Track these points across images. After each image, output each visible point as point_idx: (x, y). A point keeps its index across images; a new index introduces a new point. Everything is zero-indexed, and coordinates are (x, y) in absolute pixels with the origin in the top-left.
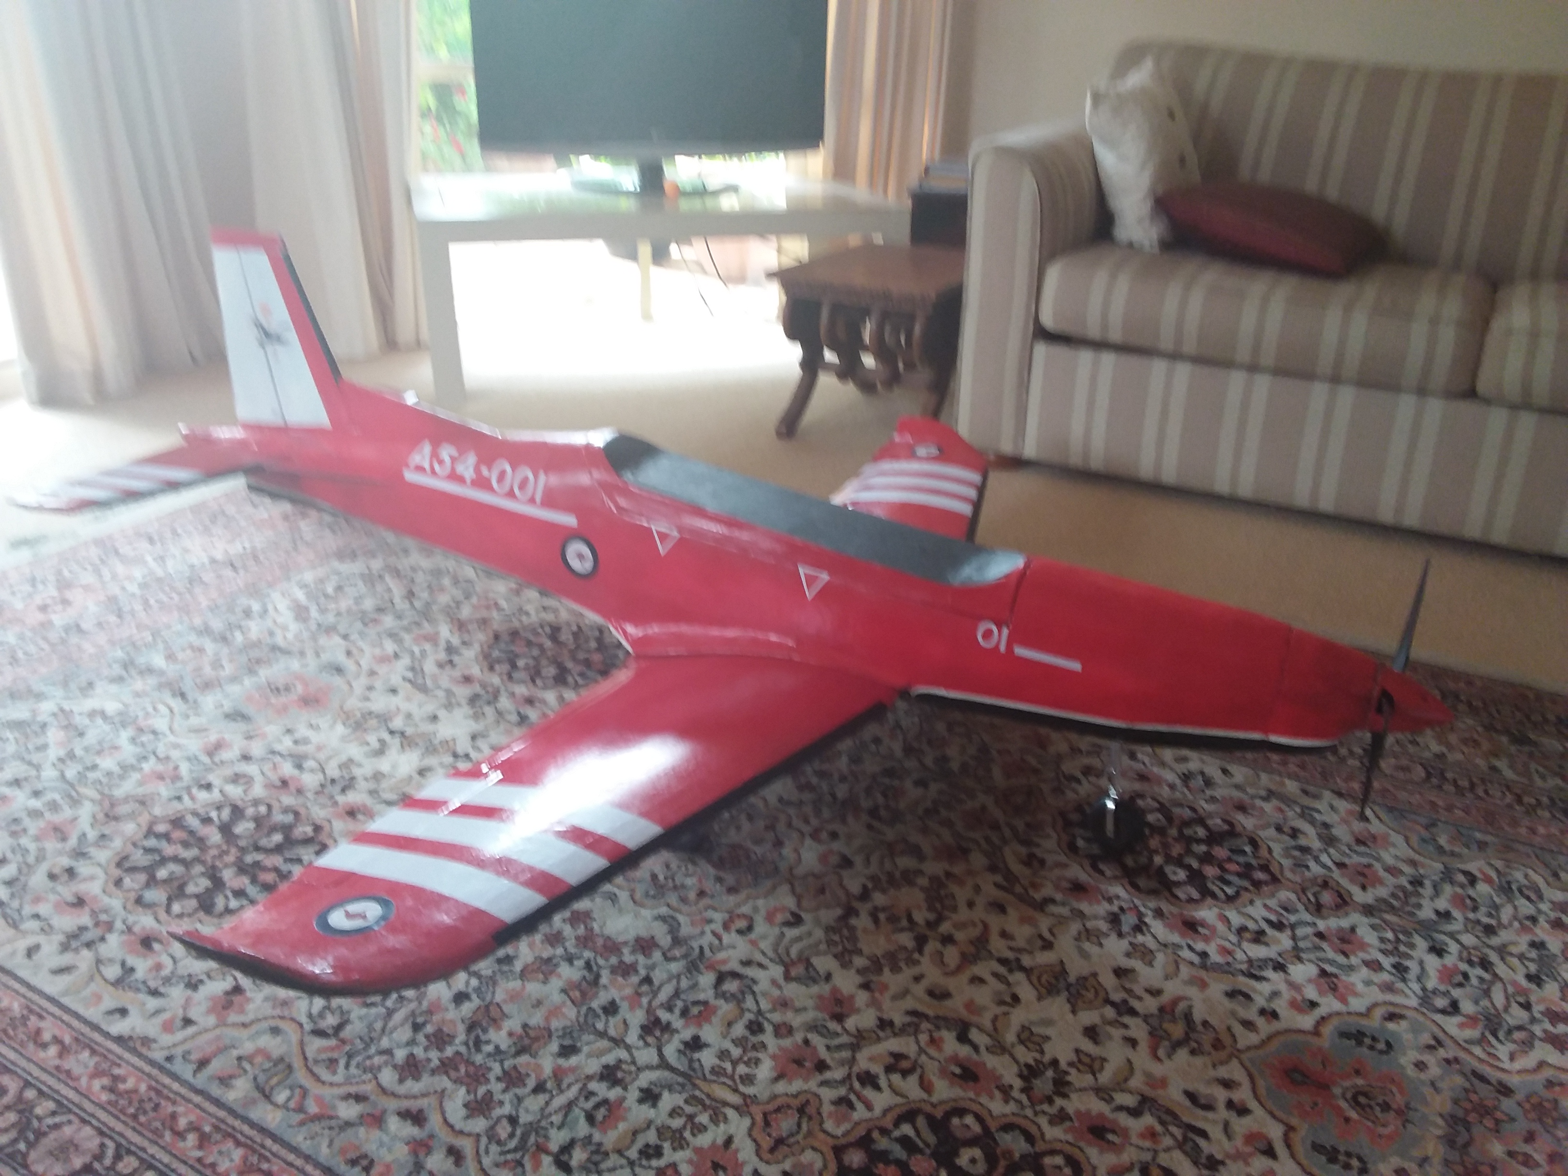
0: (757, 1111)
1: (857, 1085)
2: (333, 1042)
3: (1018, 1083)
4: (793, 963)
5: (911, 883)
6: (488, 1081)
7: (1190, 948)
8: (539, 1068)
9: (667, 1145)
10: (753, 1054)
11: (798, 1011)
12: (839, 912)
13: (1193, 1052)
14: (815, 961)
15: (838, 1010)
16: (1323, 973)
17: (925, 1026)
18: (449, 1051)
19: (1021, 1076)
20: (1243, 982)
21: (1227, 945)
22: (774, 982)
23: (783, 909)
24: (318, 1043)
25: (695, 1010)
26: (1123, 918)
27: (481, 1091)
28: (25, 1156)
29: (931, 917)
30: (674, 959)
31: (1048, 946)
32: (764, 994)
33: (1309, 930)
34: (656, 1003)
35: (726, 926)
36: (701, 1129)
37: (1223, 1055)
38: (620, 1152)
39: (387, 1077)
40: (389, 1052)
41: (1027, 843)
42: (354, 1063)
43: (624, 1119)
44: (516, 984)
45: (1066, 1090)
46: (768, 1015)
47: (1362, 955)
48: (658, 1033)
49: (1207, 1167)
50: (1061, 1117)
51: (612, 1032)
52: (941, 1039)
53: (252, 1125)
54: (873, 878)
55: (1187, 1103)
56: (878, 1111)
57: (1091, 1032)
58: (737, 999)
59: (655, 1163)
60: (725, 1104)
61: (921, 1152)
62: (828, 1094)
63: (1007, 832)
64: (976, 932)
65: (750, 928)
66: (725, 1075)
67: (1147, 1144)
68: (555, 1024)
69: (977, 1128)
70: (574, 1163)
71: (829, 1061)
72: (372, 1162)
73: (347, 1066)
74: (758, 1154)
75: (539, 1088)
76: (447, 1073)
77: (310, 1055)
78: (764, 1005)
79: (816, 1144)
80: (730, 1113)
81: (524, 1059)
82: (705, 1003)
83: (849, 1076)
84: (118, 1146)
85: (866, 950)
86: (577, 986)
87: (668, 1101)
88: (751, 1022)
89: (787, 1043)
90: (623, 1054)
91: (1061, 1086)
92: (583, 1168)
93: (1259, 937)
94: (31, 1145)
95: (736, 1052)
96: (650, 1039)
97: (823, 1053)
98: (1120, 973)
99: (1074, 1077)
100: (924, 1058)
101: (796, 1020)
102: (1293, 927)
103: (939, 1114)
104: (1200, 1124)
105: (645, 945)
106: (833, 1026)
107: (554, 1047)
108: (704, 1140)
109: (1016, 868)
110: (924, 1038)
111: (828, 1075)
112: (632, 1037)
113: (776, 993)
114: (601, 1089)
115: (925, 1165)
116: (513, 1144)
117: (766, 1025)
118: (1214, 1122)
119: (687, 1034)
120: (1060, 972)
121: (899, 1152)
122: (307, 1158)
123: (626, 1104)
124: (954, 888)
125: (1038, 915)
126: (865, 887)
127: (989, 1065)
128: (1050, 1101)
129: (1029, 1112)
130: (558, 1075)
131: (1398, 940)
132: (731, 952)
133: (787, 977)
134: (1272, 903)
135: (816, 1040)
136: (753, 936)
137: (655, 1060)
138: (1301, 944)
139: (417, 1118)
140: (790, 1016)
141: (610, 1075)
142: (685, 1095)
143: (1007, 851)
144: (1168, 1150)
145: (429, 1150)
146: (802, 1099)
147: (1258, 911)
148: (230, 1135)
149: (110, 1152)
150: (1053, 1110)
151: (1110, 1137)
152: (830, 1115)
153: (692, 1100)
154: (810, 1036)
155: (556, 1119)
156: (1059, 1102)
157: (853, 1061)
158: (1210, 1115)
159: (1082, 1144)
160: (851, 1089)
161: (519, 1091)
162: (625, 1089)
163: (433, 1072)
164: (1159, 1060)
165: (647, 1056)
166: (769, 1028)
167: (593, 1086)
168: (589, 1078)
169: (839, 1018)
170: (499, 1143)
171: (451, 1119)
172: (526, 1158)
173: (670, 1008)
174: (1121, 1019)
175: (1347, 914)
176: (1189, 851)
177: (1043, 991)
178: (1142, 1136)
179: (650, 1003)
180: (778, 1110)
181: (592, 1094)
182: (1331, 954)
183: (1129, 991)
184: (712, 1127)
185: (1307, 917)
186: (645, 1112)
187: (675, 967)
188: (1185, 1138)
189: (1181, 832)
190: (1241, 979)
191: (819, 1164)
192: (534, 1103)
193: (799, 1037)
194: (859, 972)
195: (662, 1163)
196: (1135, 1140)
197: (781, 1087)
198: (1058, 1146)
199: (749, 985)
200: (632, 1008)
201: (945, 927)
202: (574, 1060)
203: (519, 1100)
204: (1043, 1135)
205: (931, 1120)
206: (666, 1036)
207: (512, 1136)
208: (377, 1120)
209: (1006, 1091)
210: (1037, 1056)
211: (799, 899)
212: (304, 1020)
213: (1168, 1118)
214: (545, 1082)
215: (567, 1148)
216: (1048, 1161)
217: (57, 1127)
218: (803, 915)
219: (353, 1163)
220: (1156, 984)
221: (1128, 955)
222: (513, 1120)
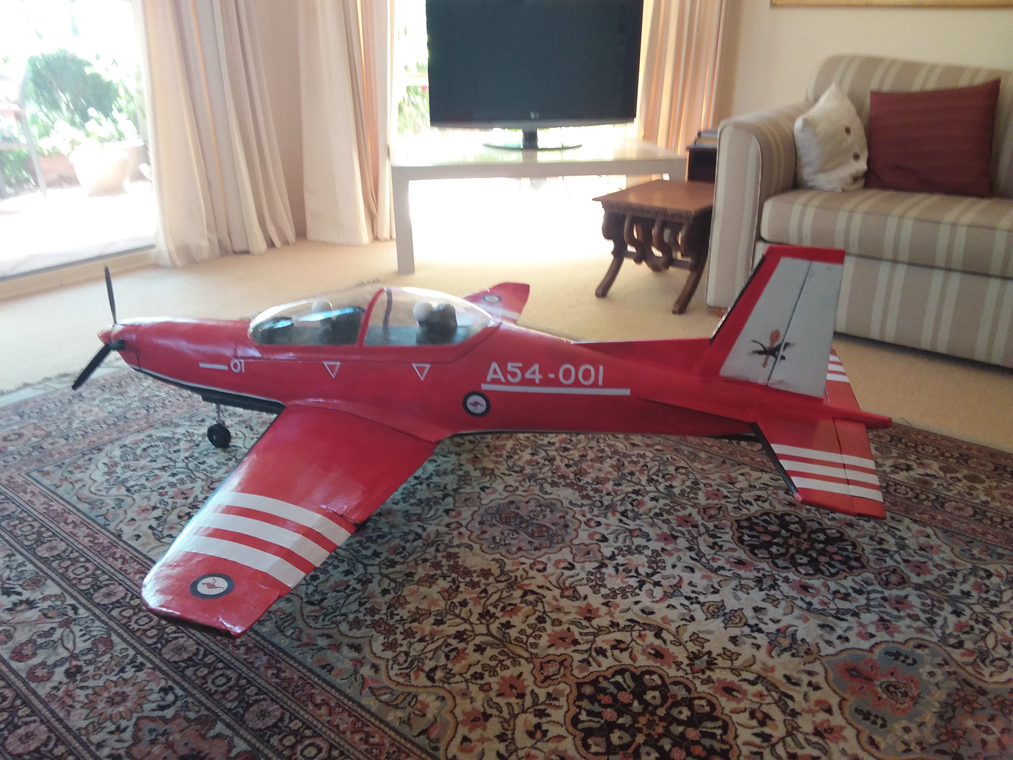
0: (537, 662)
1: (594, 654)
2: (317, 608)
3: (686, 661)
4: (566, 589)
5: (640, 553)
6: (396, 634)
7: (802, 599)
8: (423, 630)
9: (486, 674)
10: (539, 633)
11: (566, 613)
12: (596, 564)
13: (793, 655)
14: (578, 588)
15: (589, 615)
16: (882, 619)
17: (637, 627)
18: (377, 617)
19: (688, 658)
20: (831, 621)
21: (826, 600)
22: (554, 598)
23: (565, 560)
24: (308, 609)
25: (509, 608)
26: (764, 580)
27: (392, 638)
28: (160, 650)
29: (650, 571)
30: (501, 582)
31: (716, 592)
32: (548, 603)
33: (879, 595)
34: (488, 603)
35: (531, 567)
36: (507, 668)
37: (811, 658)
38: (461, 674)
39: (344, 627)
40: (345, 615)
41: (713, 536)
42: (327, 618)
43: (465, 659)
44: (414, 587)
45: (713, 667)
46: (549, 614)
47: (908, 611)
48: (488, 618)
49: (790, 715)
50: (709, 681)
51: (463, 615)
52: (645, 635)
53: (274, 645)
54: (620, 549)
55: (784, 681)
56: (604, 668)
57: (734, 640)
58: (533, 604)
59: (479, 682)
60: (520, 656)
61: (625, 690)
62: (578, 657)
63: (702, 529)
64: (675, 581)
65: (544, 569)
66: (522, 642)
67: (757, 700)
68: (433, 609)
69: (659, 682)
70: (436, 677)
71: (580, 641)
72: (333, 668)
73: (323, 620)
74: (534, 683)
75: (422, 640)
76: (374, 628)
77: (305, 613)
78: (548, 609)
79: (567, 681)
80: (523, 661)
81: (416, 624)
82: (515, 605)
83: (590, 648)
84: (206, 650)
85: (609, 586)
86: (447, 591)
87: (490, 652)
88: (539, 617)
89: (558, 629)
90: (468, 627)
91: (711, 665)
92: (441, 680)
93: (846, 597)
94: (163, 646)
95: (529, 631)
96: (483, 621)
97: (577, 636)
98: (757, 609)
99: (720, 662)
100: (633, 643)
101: (564, 618)
102: (869, 593)
103: (638, 672)
104: (790, 693)
105: (486, 573)
106: (585, 623)
107: (432, 620)
108: (506, 673)
109: (704, 549)
110: (635, 634)
111: (578, 647)
112: (474, 619)
113: (555, 603)
114: (454, 643)
115: (626, 696)
116: (405, 666)
117: (547, 619)
118: (799, 692)
119: (504, 620)
120: (721, 606)
121: (612, 689)
122: (300, 663)
123: (467, 651)
124: (664, 557)
125: (713, 575)
126: (613, 552)
127: (671, 651)
128: (703, 672)
129: (690, 676)
130: (432, 634)
131: (933, 605)
132: (533, 581)
133: (562, 596)
134: (858, 579)
135: (574, 629)
136: (546, 573)
137: (485, 631)
138: (872, 603)
139: (357, 648)
140: (561, 616)
141: (460, 636)
142: (500, 650)
143: (700, 539)
144: (769, 704)
145: (362, 665)
146: (563, 658)
147: (848, 583)
148: (262, 649)
149: (202, 652)
150: (705, 677)
151: (735, 693)
152: (577, 667)
153: (501, 653)
154: (571, 627)
155: (430, 655)
156: (708, 673)
157: (594, 641)
158: (797, 688)
159: (718, 696)
160: (590, 655)
161: (412, 640)
162: (467, 644)
163: (367, 627)
164: (772, 657)
165: (482, 629)
166: (549, 621)
167: (450, 641)
168: (449, 636)
169: (589, 619)
170: (399, 664)
171: (374, 650)
172: (412, 673)
173: (496, 607)
174: (753, 634)
175: (904, 588)
176: (812, 548)
177: (710, 616)
178: (755, 695)
179: (485, 602)
180: (549, 662)
181: (450, 645)
182: (889, 609)
183: (761, 620)
184: (511, 667)
185: (879, 588)
186: (477, 656)
187: (501, 586)
188: (780, 699)
189: (809, 537)
190: (830, 618)
191: (567, 691)
192: (419, 647)
193: (565, 627)
194: (603, 596)
195: (483, 682)
196: (750, 697)
197: (552, 651)
198: (703, 695)
199: (540, 599)
200: (475, 604)
201: (656, 578)
202: (441, 627)
203: (411, 644)
204: (696, 689)
205: (633, 675)
206: (492, 620)
207: (405, 661)
208: (337, 647)
209: (678, 665)
210: (699, 648)
211: (574, 556)
212: (303, 596)
213: (772, 688)
214: (425, 637)
215: (434, 670)
216: (696, 702)
217: (176, 638)
218: (575, 564)
219: (323, 667)
220: (778, 618)
221: (763, 600)
222: (407, 654)
